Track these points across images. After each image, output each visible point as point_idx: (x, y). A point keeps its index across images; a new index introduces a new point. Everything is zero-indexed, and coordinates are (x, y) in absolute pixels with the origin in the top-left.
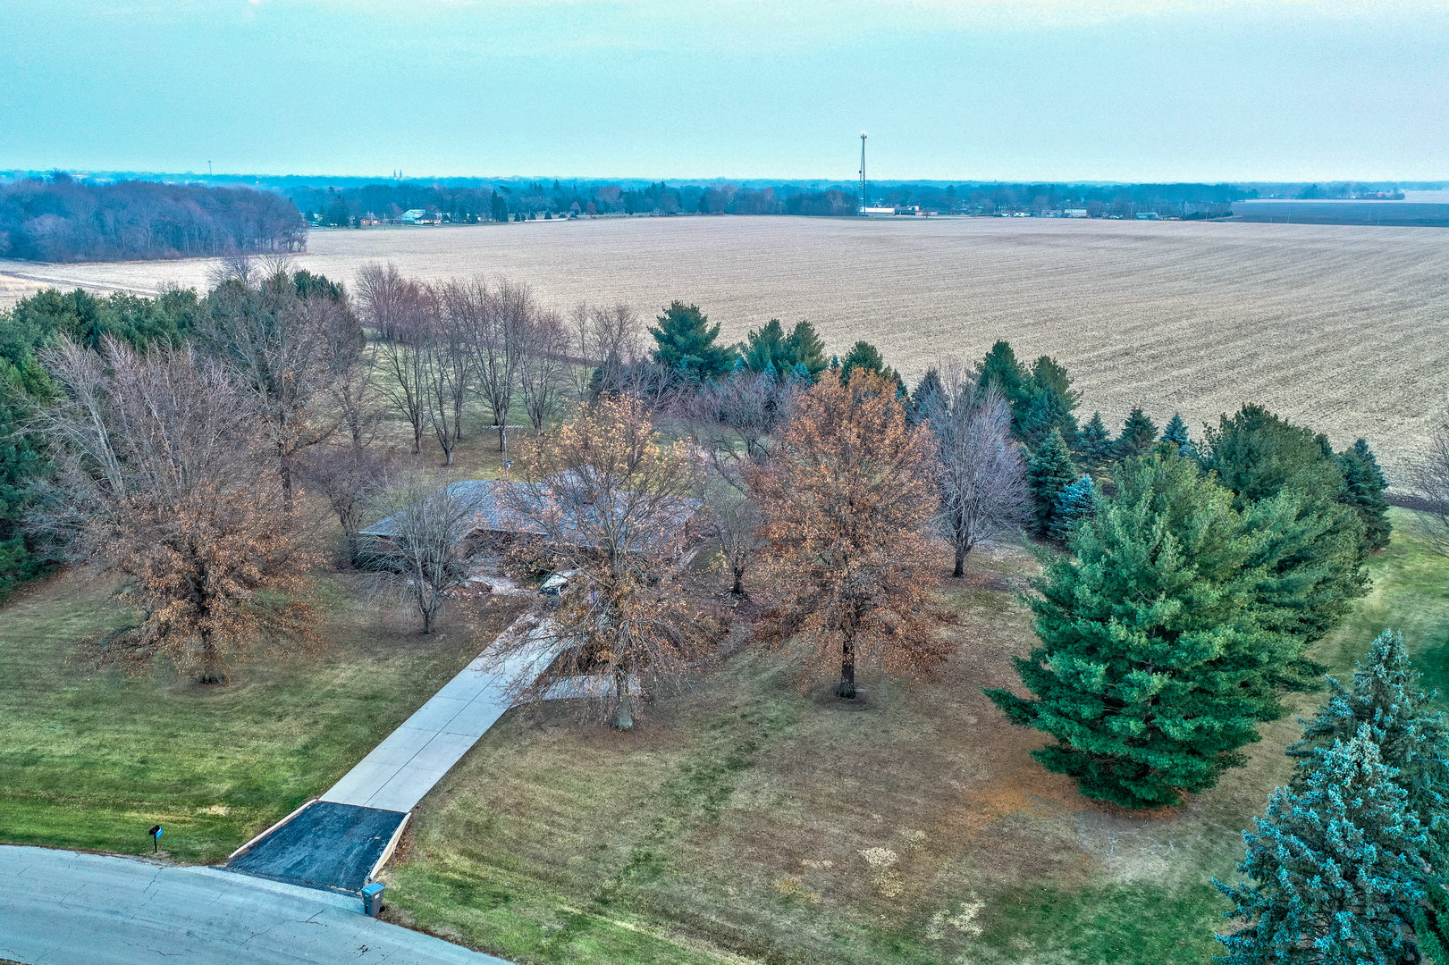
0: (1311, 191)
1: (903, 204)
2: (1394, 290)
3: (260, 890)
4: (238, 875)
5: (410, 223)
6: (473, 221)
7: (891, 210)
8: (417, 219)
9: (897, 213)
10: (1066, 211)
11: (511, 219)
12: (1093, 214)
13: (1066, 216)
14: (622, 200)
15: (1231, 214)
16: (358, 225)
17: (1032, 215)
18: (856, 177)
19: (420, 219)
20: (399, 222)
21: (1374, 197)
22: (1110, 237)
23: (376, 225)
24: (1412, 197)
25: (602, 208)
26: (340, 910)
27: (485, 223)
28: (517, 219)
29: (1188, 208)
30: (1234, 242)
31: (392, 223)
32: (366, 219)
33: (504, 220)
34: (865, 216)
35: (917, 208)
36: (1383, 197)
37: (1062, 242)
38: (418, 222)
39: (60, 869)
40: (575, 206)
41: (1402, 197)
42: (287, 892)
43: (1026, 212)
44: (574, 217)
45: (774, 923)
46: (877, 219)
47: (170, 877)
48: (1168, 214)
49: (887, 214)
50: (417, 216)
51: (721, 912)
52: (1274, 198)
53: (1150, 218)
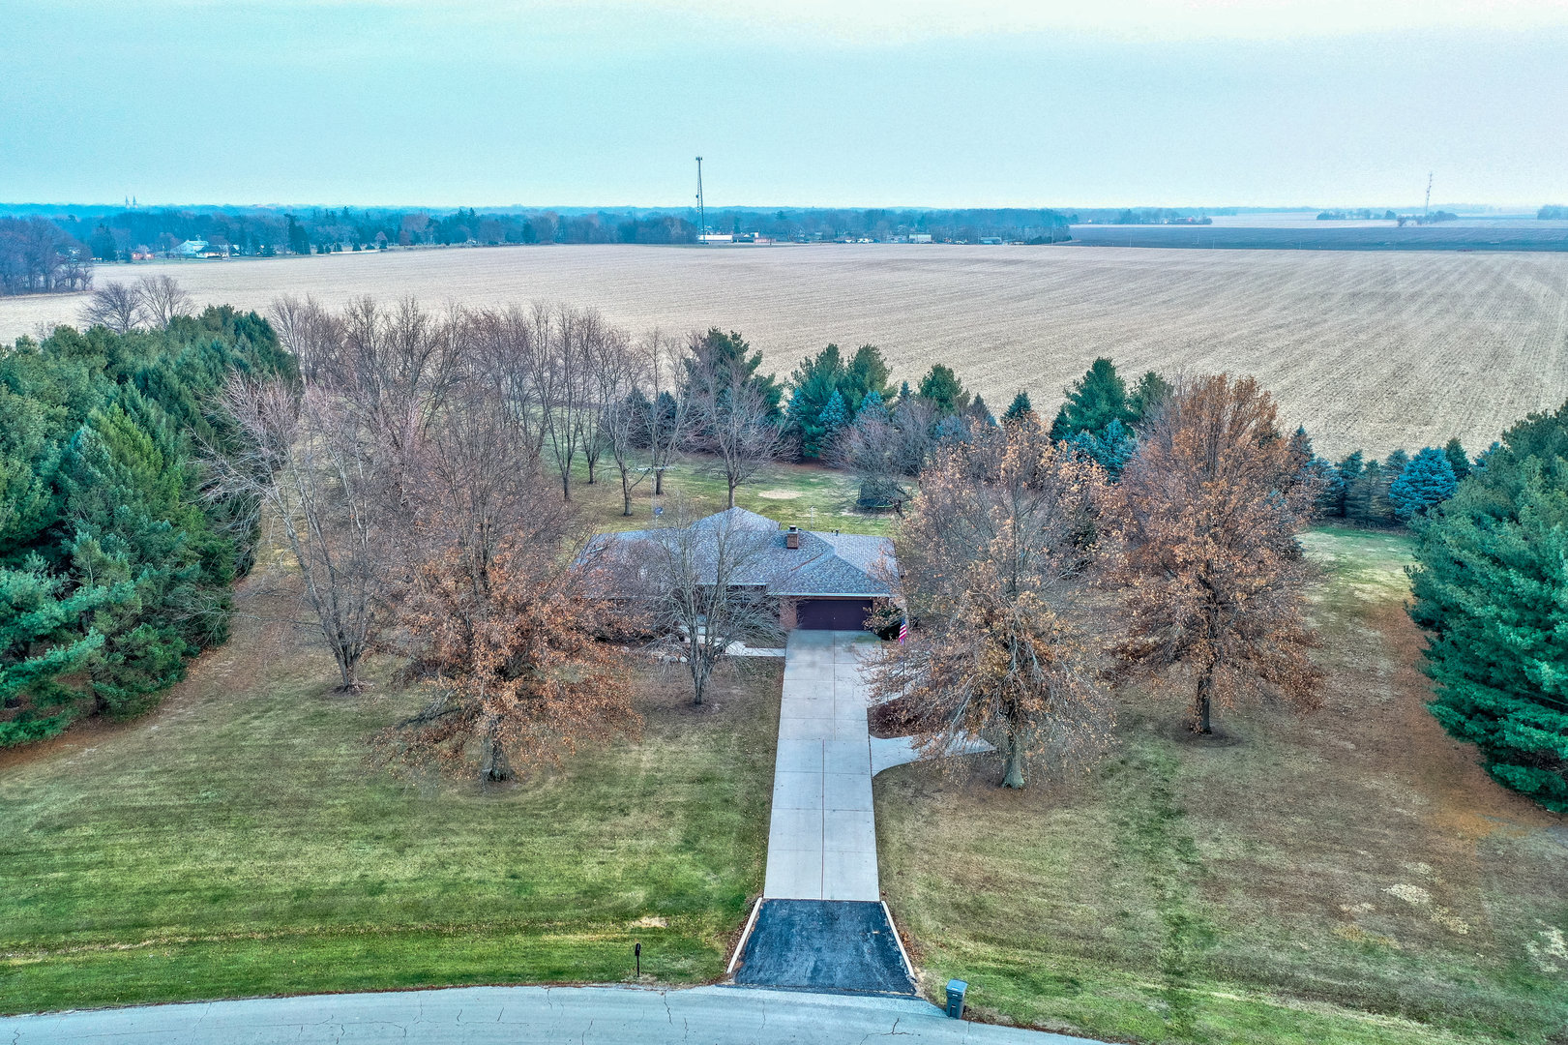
0: (1127, 216)
1: (737, 231)
2: (1285, 309)
3: (803, 1005)
4: (758, 991)
5: (191, 257)
6: (269, 254)
7: (729, 237)
8: (199, 252)
9: (735, 241)
10: (911, 237)
11: (314, 251)
12: (938, 239)
13: (912, 241)
14: (431, 229)
15: (1070, 238)
16: (128, 260)
17: (875, 241)
18: (693, 204)
19: (203, 251)
20: (180, 256)
21: (1184, 222)
22: (978, 261)
23: (149, 259)
24: (1219, 222)
25: (412, 238)
26: (918, 1016)
27: (284, 256)
28: (320, 251)
29: (1028, 232)
30: (1100, 265)
31: (168, 256)
32: (137, 252)
33: (305, 252)
34: (705, 244)
35: (756, 235)
36: (1193, 222)
37: (933, 267)
38: (201, 255)
39: (543, 1008)
40: (381, 236)
41: (1209, 222)
42: (836, 1003)
43: (868, 238)
44: (383, 248)
45: (1381, 975)
46: (720, 247)
47: (683, 1003)
48: (1013, 239)
49: (726, 241)
50: (199, 248)
51: (1316, 970)
52: (1093, 223)
53: (995, 242)
